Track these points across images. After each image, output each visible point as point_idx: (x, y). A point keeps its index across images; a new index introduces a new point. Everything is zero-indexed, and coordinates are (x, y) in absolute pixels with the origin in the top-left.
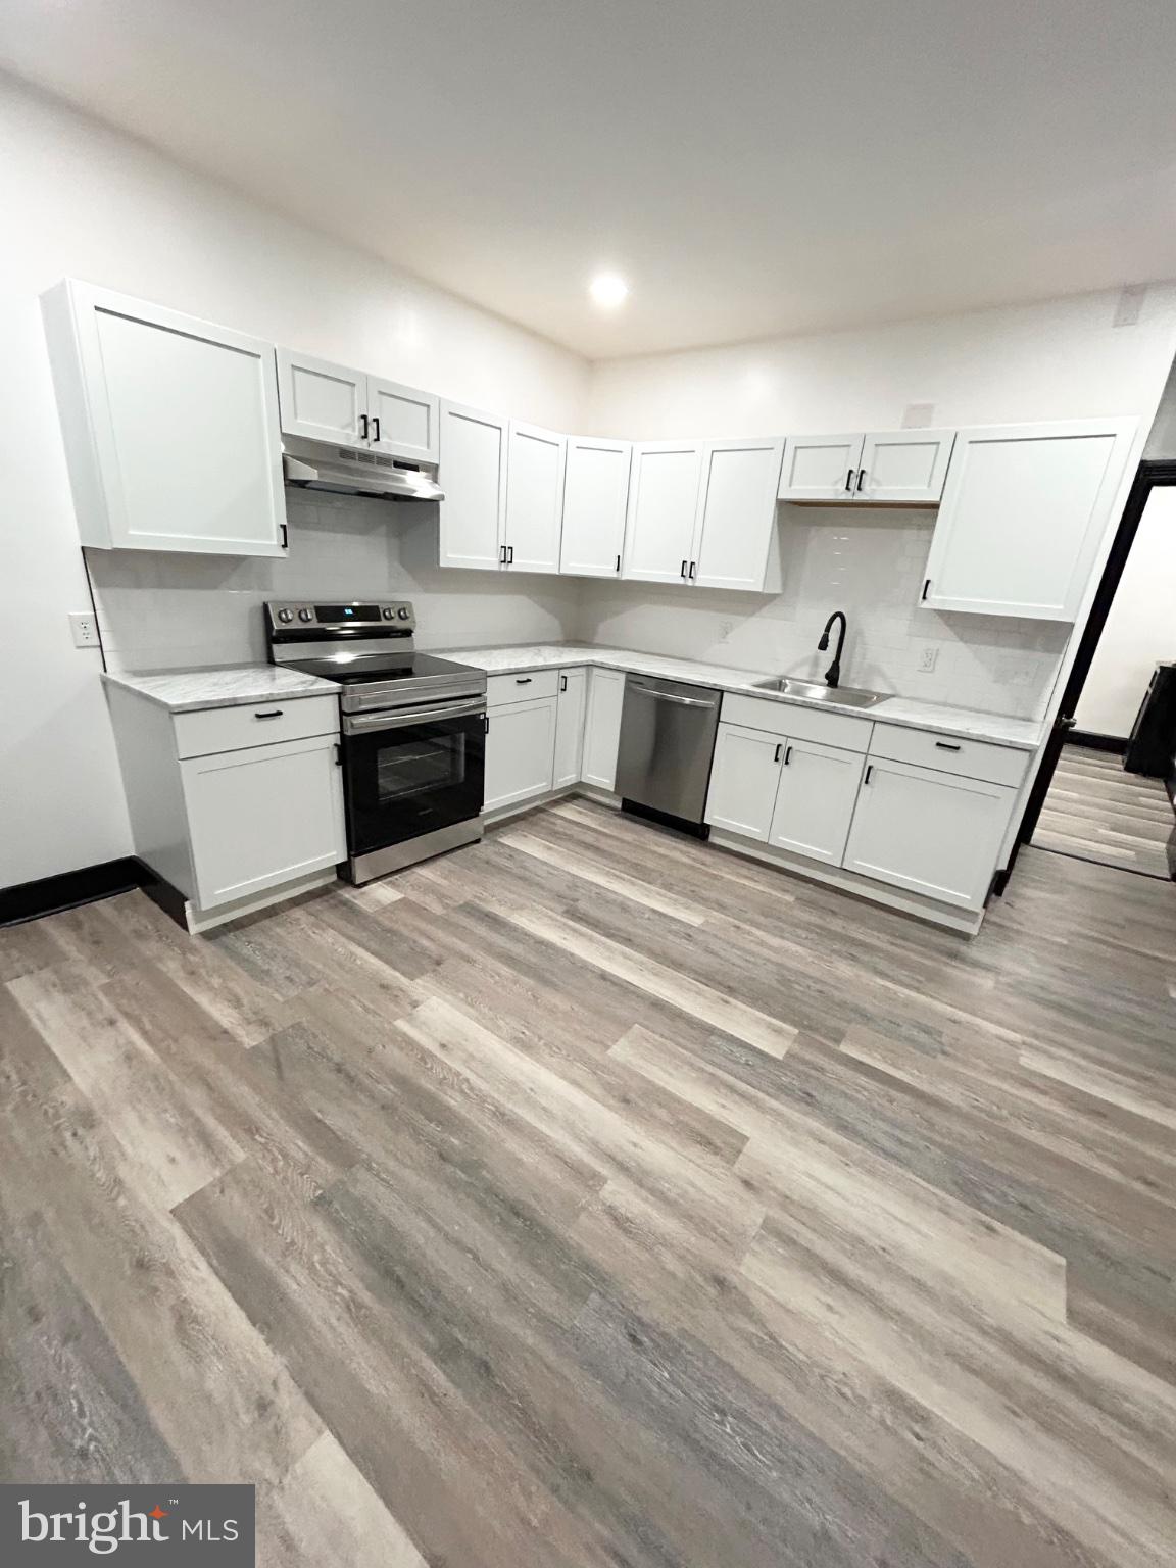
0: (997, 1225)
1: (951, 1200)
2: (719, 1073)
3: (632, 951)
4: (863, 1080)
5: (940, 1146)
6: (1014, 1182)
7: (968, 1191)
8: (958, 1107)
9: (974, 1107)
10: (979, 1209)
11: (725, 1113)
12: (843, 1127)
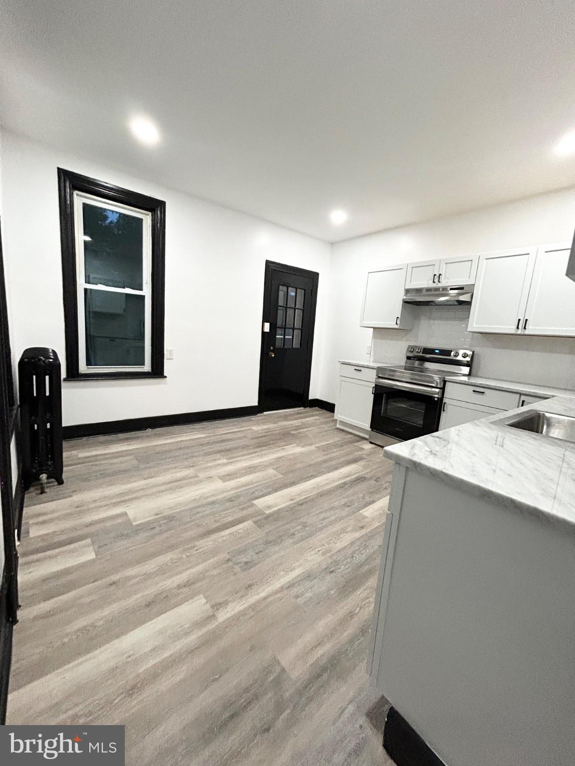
0: (157, 517)
1: (172, 512)
2: (253, 486)
3: (335, 485)
4: (230, 519)
5: (189, 522)
6: (161, 533)
7: (170, 518)
8: (198, 541)
9: (195, 546)
10: (163, 517)
11: (236, 481)
12: (213, 503)
